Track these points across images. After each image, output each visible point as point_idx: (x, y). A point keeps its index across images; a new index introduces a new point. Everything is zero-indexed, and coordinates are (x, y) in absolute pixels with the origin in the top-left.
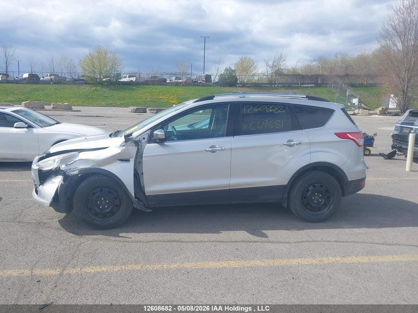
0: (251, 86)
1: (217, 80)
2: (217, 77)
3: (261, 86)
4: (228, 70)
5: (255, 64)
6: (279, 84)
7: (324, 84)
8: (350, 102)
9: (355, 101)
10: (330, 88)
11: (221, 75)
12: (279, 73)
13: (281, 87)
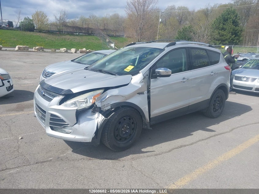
0: (46, 32)
1: (18, 26)
2: (19, 23)
3: (53, 33)
4: (26, 19)
5: (48, 17)
6: (65, 32)
7: (92, 34)
8: (109, 46)
9: (113, 45)
10: (97, 37)
11: (22, 22)
12: (65, 25)
13: (67, 34)
